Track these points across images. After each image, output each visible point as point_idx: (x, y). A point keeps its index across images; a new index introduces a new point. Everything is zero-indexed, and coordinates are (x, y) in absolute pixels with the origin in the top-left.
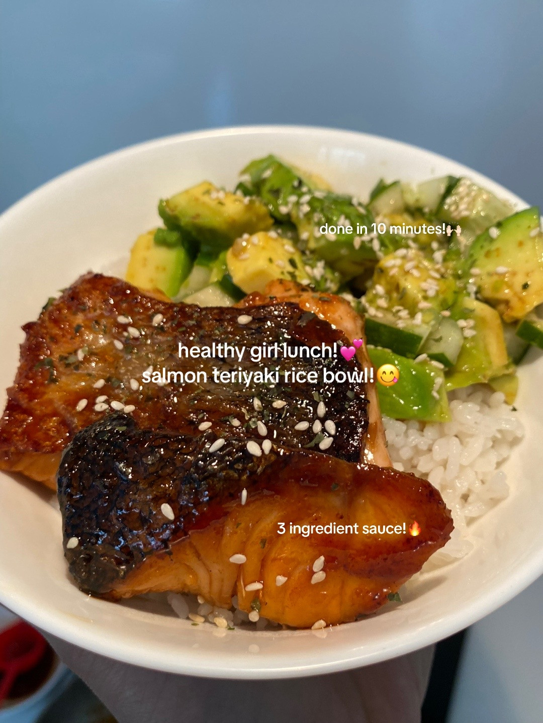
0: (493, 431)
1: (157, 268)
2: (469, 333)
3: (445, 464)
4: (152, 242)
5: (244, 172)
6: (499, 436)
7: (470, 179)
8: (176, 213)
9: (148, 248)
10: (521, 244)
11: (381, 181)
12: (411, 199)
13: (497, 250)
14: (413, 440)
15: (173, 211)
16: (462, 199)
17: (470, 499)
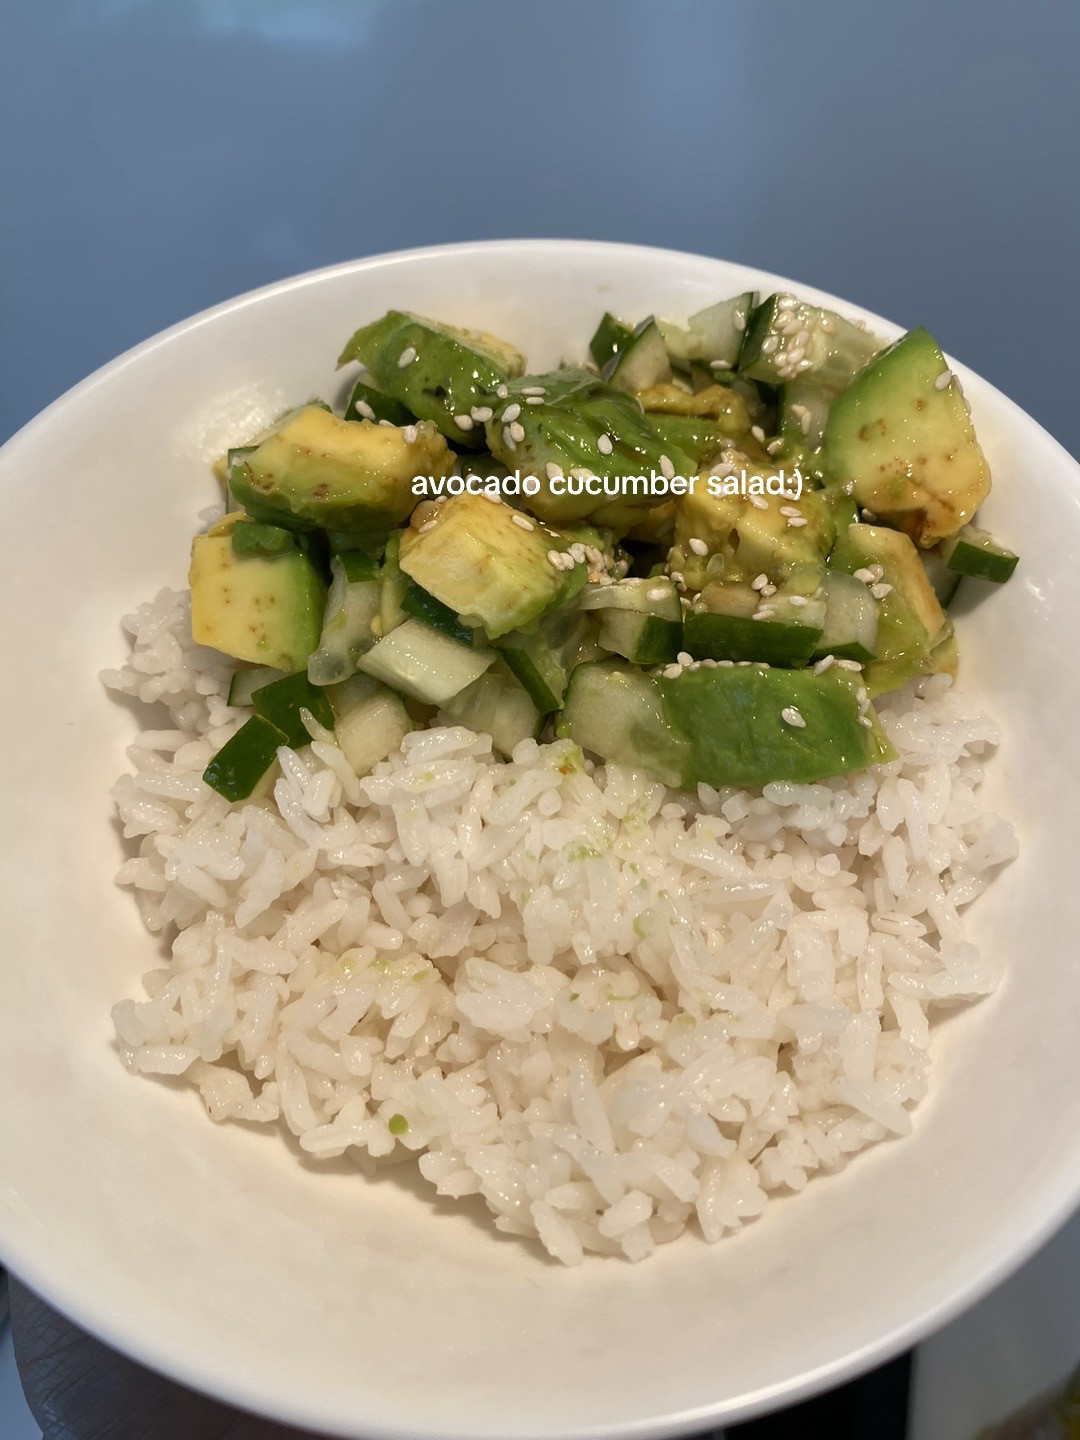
0: (958, 750)
1: (257, 601)
2: (881, 590)
3: (901, 831)
4: (229, 553)
5: (345, 359)
6: (967, 754)
7: (794, 298)
8: (275, 489)
9: (225, 566)
10: (921, 405)
11: (607, 319)
12: (680, 347)
13: (880, 422)
14: (846, 810)
15: (267, 487)
16: (790, 337)
17: (955, 874)
